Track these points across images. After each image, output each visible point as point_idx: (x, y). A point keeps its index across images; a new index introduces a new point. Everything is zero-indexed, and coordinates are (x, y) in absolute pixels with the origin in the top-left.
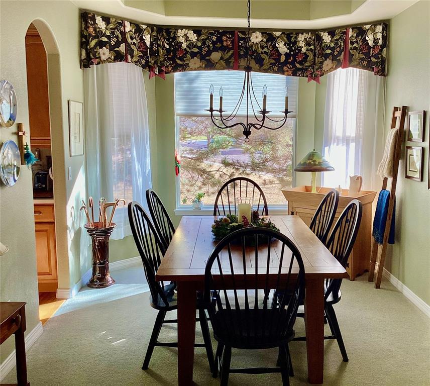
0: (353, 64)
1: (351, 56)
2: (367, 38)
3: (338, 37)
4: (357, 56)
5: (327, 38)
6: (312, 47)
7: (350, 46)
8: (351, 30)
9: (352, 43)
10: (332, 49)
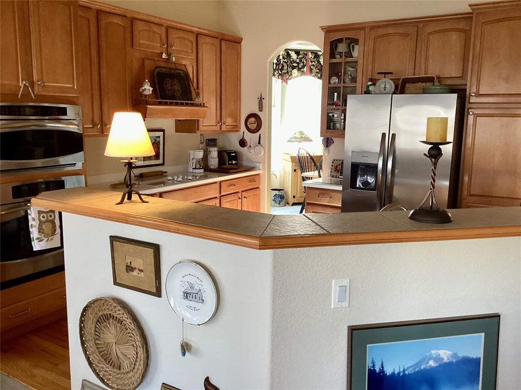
0: (312, 75)
1: (311, 70)
2: (320, 60)
3: (302, 57)
4: (315, 70)
5: (294, 56)
6: (286, 60)
7: (310, 63)
8: (310, 53)
9: (312, 62)
10: (298, 63)
